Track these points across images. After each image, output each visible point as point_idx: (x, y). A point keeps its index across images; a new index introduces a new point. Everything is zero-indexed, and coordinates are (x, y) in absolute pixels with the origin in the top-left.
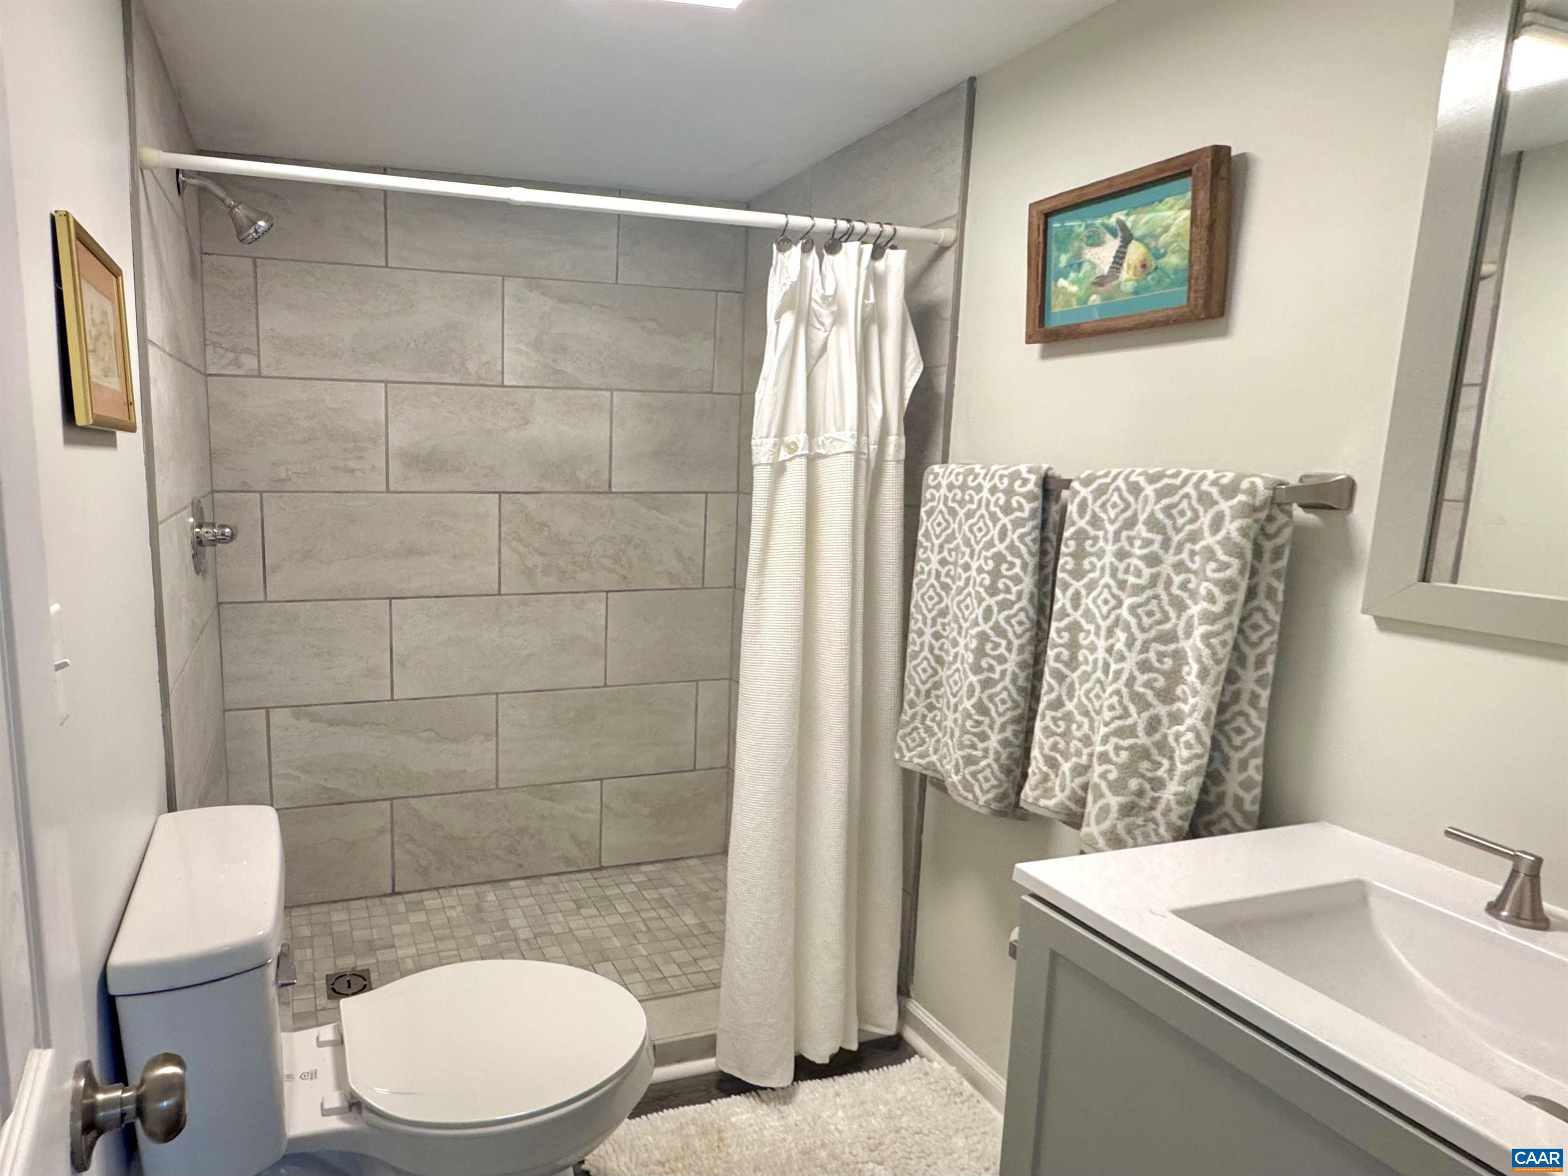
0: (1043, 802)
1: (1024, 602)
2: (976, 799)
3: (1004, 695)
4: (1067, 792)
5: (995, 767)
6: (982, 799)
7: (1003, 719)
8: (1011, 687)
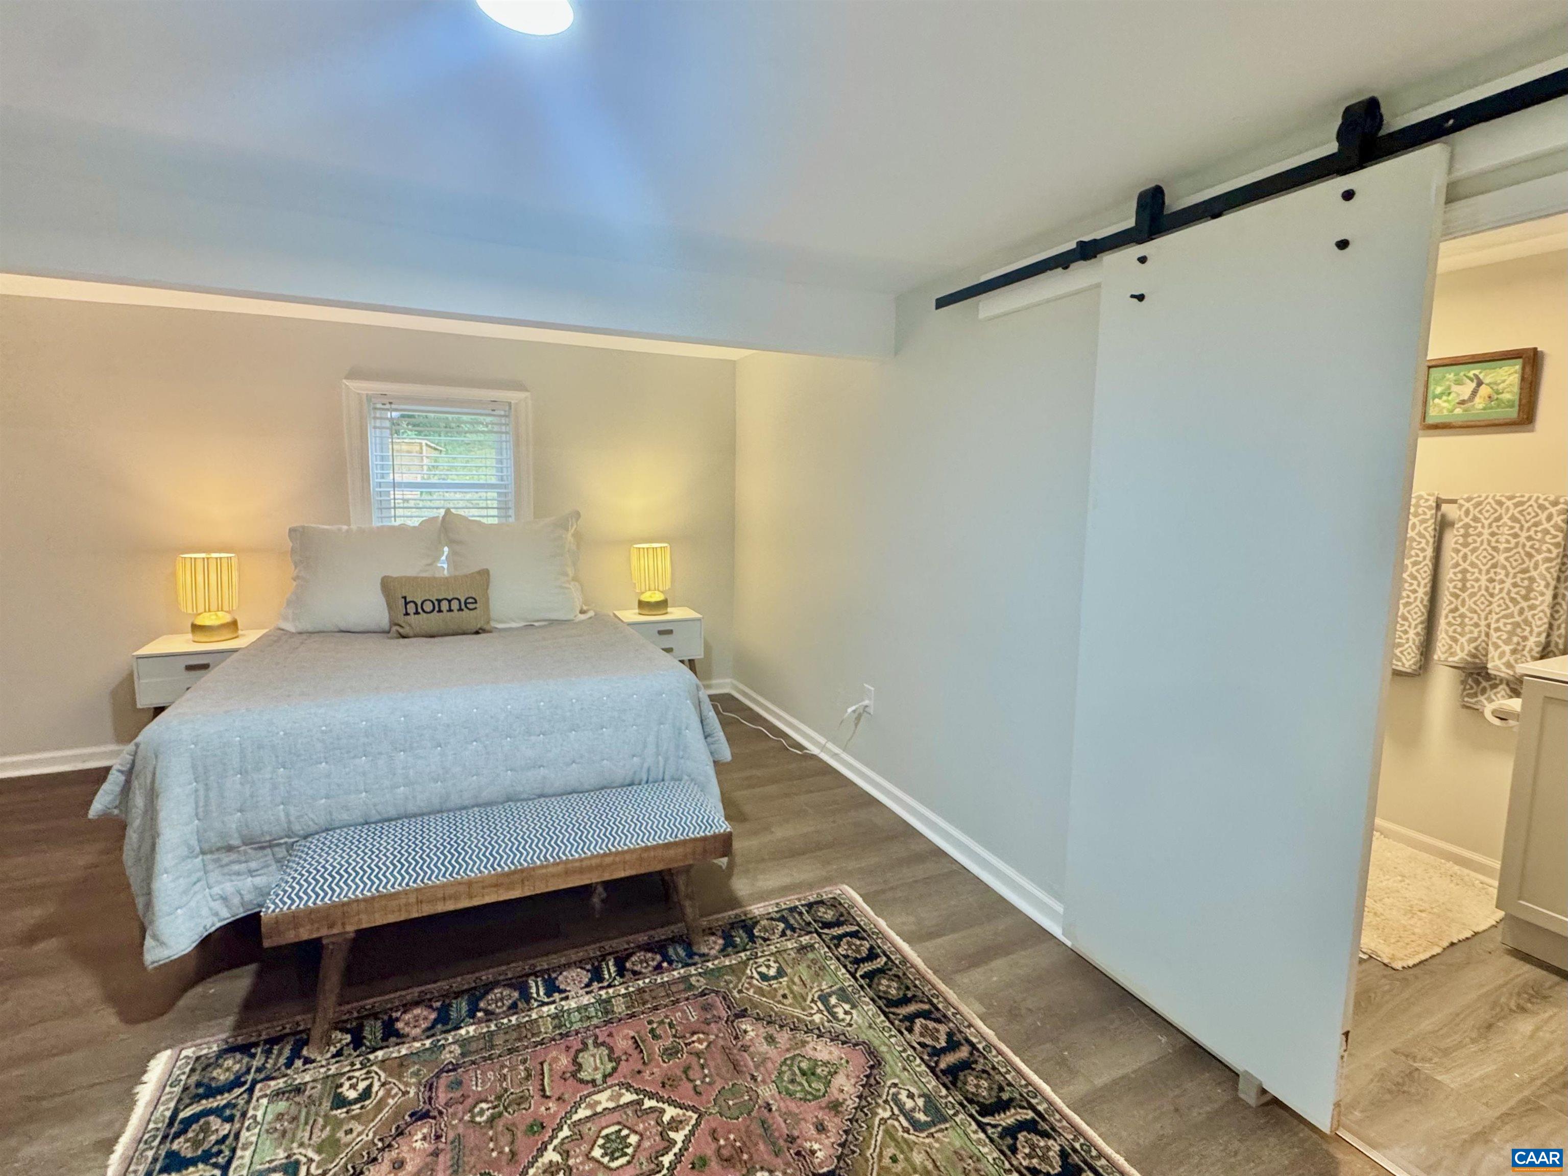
0: (1450, 659)
1: (1427, 561)
2: (1403, 665)
3: (1417, 610)
4: (1466, 652)
5: (1413, 647)
6: (1407, 665)
7: (1416, 622)
8: (1420, 605)
